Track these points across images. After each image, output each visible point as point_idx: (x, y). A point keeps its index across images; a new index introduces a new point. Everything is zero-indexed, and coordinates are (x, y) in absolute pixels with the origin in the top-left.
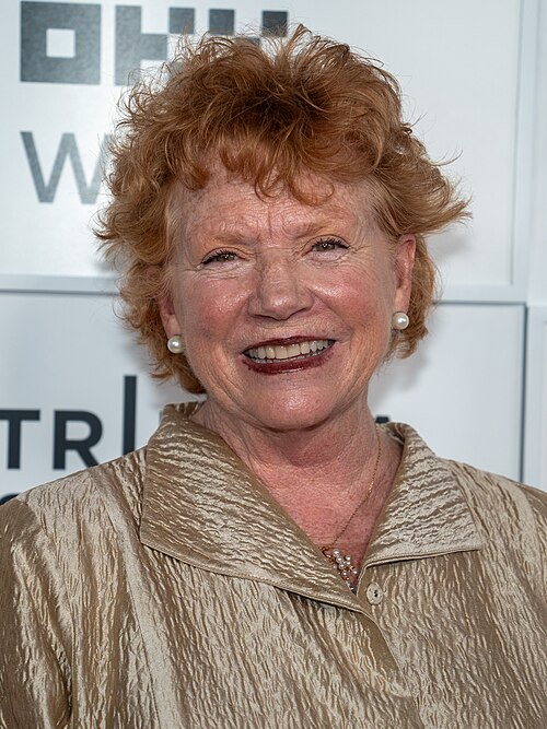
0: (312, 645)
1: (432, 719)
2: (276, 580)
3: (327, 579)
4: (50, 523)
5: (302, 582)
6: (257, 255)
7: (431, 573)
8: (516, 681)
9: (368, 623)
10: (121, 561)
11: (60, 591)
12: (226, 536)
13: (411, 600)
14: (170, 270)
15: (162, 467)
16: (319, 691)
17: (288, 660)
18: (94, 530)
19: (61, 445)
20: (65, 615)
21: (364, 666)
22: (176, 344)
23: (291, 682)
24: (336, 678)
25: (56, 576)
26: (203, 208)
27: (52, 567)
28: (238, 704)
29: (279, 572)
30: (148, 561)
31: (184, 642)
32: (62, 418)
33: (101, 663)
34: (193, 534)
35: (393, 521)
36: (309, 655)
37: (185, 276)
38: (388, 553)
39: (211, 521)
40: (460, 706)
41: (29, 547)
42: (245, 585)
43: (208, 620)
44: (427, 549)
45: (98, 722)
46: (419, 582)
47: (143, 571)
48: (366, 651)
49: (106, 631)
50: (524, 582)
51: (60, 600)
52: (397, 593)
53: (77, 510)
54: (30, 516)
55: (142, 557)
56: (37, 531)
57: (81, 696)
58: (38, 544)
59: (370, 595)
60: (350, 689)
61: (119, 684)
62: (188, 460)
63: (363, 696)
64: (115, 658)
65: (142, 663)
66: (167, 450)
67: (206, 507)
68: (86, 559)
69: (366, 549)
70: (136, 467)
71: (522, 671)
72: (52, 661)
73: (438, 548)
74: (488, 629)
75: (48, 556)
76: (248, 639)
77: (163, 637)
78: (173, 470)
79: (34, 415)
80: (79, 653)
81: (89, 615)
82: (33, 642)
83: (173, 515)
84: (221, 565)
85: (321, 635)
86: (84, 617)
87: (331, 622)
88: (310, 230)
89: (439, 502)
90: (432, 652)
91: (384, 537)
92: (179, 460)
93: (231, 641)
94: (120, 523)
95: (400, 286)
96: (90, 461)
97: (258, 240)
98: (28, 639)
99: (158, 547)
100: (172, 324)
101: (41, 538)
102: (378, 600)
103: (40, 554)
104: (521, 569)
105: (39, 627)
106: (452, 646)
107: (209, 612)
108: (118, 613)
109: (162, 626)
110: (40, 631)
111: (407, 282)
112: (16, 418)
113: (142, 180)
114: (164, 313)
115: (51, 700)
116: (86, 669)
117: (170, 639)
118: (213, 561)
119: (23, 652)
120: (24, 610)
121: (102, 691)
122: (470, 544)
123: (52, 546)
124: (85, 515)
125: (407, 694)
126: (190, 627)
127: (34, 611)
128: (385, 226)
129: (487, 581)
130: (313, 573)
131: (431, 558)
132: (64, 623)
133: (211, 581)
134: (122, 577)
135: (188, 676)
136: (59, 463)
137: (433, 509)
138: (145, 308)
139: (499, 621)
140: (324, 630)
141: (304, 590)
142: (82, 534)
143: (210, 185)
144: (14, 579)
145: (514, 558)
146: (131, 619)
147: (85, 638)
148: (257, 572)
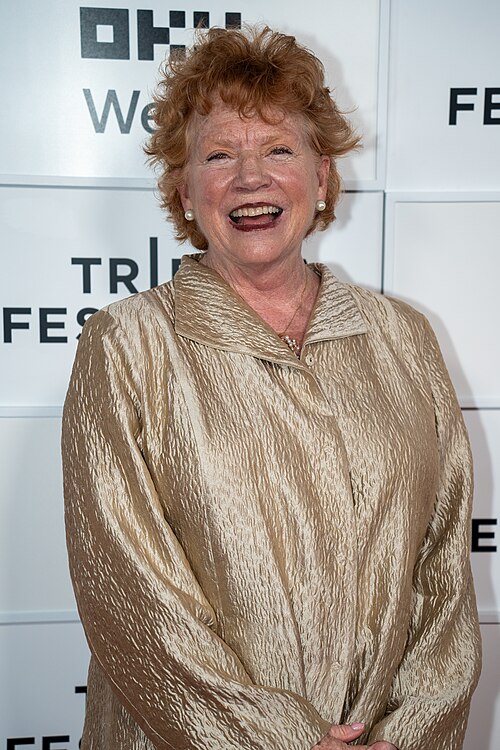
0: (277, 389)
1: (346, 428)
2: (255, 353)
3: (284, 351)
4: (123, 323)
5: (270, 354)
6: (239, 155)
7: (341, 347)
8: (390, 405)
9: (307, 375)
10: (165, 344)
11: (132, 362)
12: (224, 328)
13: (330, 363)
14: (187, 168)
15: (184, 290)
16: (282, 414)
17: (263, 397)
18: (149, 327)
19: (115, 279)
20: (136, 375)
21: (306, 399)
22: (190, 215)
23: (266, 409)
24: (291, 407)
25: (129, 353)
26: (208, 127)
27: (126, 348)
28: (237, 421)
29: (256, 349)
30: (181, 343)
31: (205, 388)
32: (114, 263)
33: (157, 401)
34: (205, 328)
35: (319, 319)
36: (275, 394)
37: (197, 169)
38: (317, 336)
39: (215, 320)
40: (360, 419)
41: (112, 336)
42: (238, 356)
43: (217, 375)
44: (338, 334)
45: (158, 434)
46: (334, 352)
47: (179, 349)
48: (307, 392)
49: (159, 383)
50: (392, 350)
51: (132, 366)
52: (322, 359)
53: (138, 315)
54: (112, 320)
55: (177, 341)
56: (116, 328)
57: (148, 419)
58: (117, 335)
59: (307, 361)
60: (299, 412)
61: (169, 412)
62: (200, 286)
63: (307, 416)
64: (166, 399)
65: (182, 400)
66: (186, 281)
67: (211, 312)
68: (145, 342)
69: (304, 335)
70: (169, 291)
71: (393, 400)
72: (130, 401)
73: (344, 333)
74: (374, 378)
75: (123, 341)
76: (241, 386)
77: (192, 385)
78: (191, 292)
79: (98, 261)
80: (145, 396)
81: (149, 375)
82: (118, 391)
83: (193, 317)
84: (223, 345)
85: (281, 384)
86: (147, 375)
87: (285, 376)
88: (271, 140)
89: (343, 307)
90: (343, 391)
91: (315, 328)
92: (194, 286)
93: (231, 388)
94: (163, 323)
95: (320, 185)
96: (132, 289)
97: (240, 145)
98: (115, 389)
99: (185, 335)
100: (188, 204)
101: (118, 332)
102: (312, 363)
103: (119, 341)
104: (389, 344)
105: (121, 381)
106: (354, 387)
107: (218, 372)
108: (165, 373)
109: (192, 380)
110: (121, 384)
111: (325, 184)
112: (87, 263)
113: (173, 111)
114: (182, 197)
115: (130, 422)
116: (150, 404)
117: (197, 386)
118: (218, 343)
119: (112, 396)
120: (111, 372)
121: (159, 416)
122: (361, 330)
123: (125, 335)
124: (142, 318)
125: (331, 414)
126: (207, 380)
127: (117, 373)
128: (313, 146)
129: (371, 351)
130: (276, 349)
131: (340, 339)
132: (135, 379)
133: (218, 355)
134: (167, 353)
135: (208, 407)
136: (114, 290)
137: (340, 311)
138: (172, 194)
139: (379, 373)
140: (283, 381)
141: (270, 359)
142: (142, 329)
143: (212, 113)
144: (105, 355)
145: (386, 338)
146: (174, 376)
147: (148, 387)
148: (244, 349)
